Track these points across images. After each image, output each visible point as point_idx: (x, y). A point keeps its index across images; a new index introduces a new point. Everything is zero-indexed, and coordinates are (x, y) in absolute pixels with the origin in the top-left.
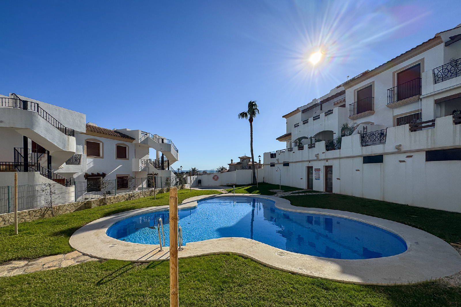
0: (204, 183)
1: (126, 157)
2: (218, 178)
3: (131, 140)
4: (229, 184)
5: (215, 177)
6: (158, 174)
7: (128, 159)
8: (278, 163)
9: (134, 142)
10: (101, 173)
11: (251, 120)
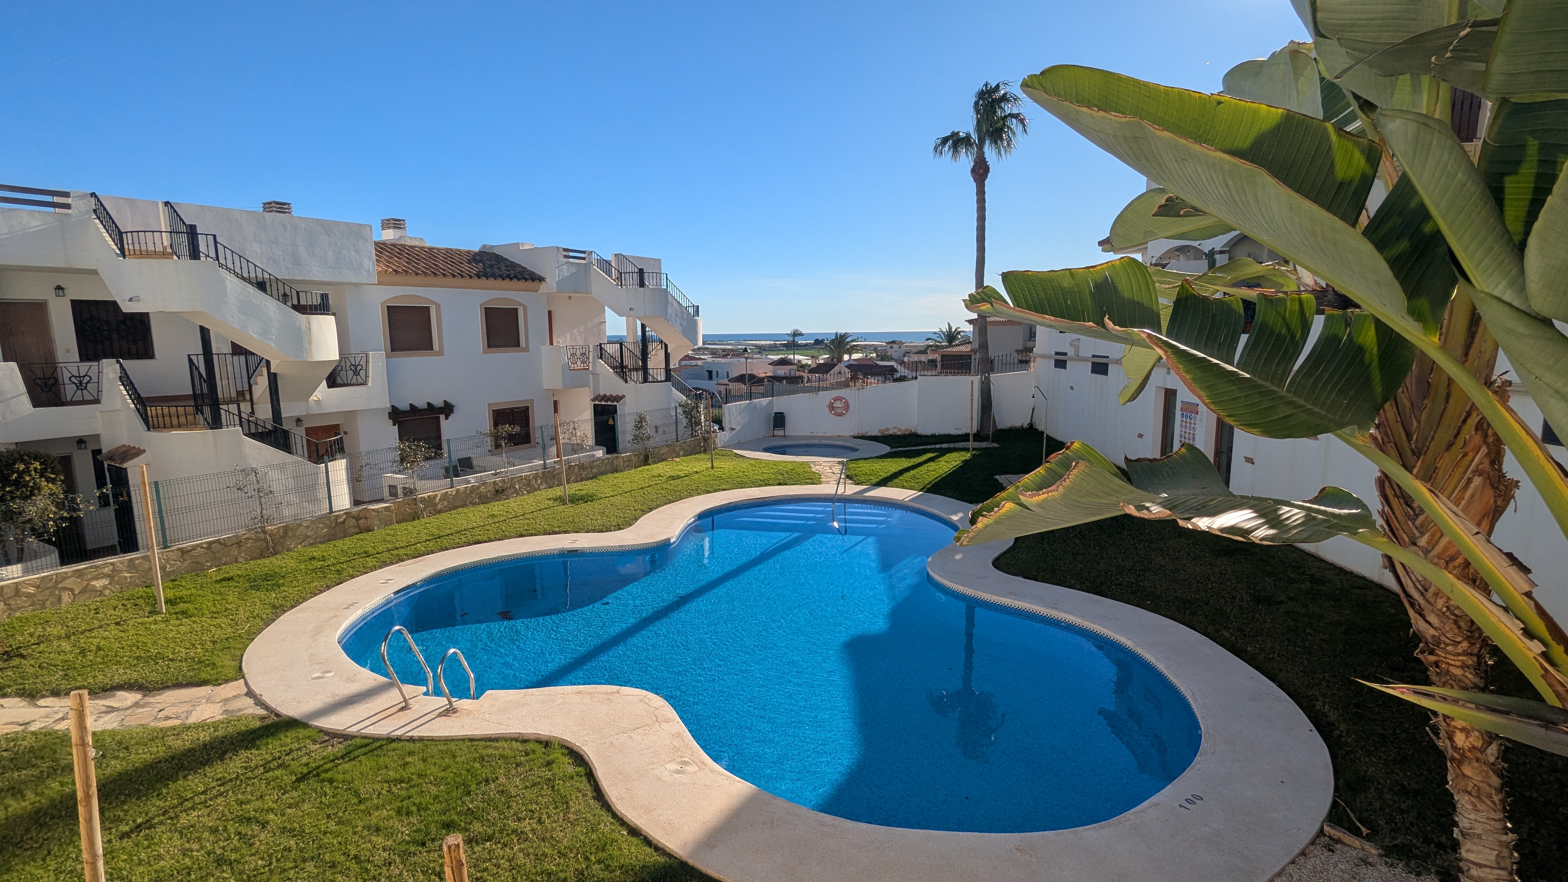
0: (796, 428)
1: (518, 345)
2: (847, 406)
3: (529, 284)
4: (891, 432)
5: (838, 404)
6: (623, 396)
7: (526, 349)
8: (1078, 358)
9: (543, 288)
10: (438, 402)
11: (980, 171)
